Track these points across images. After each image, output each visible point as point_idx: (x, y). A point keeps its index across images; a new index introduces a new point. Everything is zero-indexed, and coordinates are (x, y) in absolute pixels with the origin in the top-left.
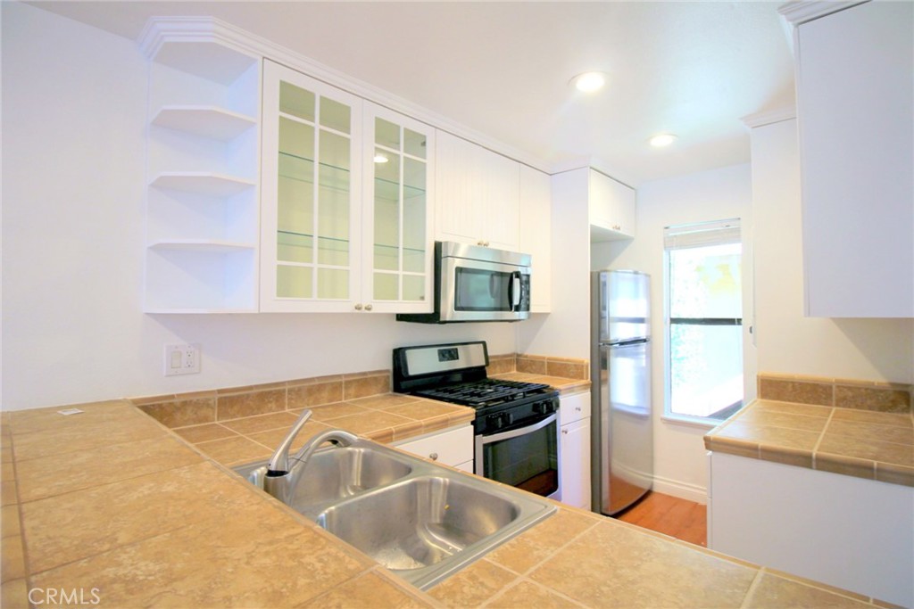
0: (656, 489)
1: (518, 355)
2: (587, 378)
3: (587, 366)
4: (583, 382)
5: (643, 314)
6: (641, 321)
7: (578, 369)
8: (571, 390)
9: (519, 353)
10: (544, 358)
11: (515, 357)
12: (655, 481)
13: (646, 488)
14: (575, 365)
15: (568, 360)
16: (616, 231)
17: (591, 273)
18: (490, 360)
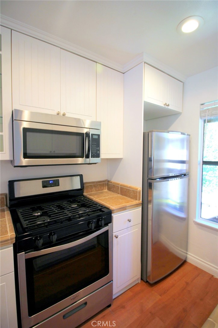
0: (189, 261)
1: (108, 181)
2: (139, 200)
3: (140, 192)
4: (137, 202)
5: (184, 158)
6: (183, 162)
7: (134, 193)
8: (123, 209)
9: (109, 180)
10: (118, 184)
11: (107, 183)
12: (188, 256)
13: (184, 259)
14: (133, 191)
15: (130, 187)
16: (166, 107)
17: (144, 133)
18: (85, 185)
